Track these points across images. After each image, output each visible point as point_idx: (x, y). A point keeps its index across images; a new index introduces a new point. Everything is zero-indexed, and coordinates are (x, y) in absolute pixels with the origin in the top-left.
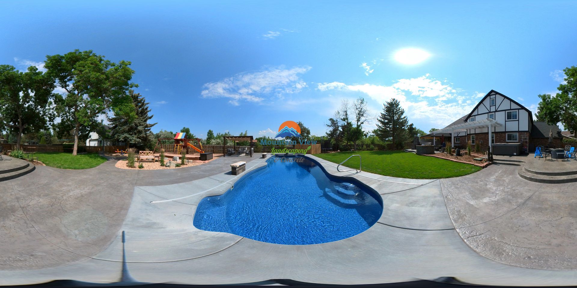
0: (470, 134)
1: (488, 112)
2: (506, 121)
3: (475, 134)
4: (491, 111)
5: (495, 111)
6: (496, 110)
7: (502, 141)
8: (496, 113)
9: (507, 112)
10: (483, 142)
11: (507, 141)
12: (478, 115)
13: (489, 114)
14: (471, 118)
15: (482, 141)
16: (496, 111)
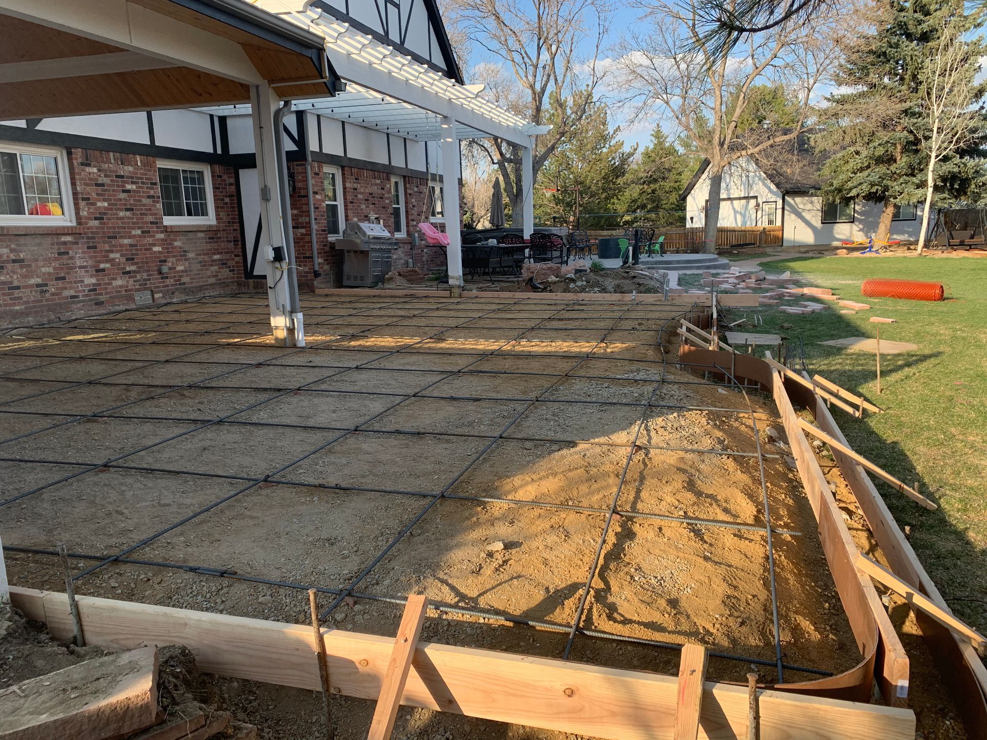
6: (402, 37)
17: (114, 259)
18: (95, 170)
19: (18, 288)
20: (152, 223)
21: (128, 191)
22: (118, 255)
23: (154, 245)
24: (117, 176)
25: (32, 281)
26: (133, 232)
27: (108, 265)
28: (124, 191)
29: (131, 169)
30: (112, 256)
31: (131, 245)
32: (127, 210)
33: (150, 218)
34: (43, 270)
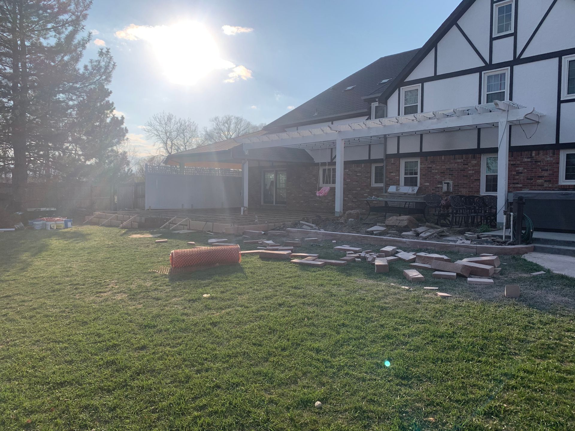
0: (399, 156)
1: (484, 65)
2: (560, 102)
3: (421, 154)
4: (494, 62)
5: (512, 59)
6: (518, 54)
7: (540, 181)
8: (516, 68)
9: (566, 59)
10: (454, 186)
11: (563, 181)
12: (436, 77)
13: (486, 74)
14: (403, 89)
15: (451, 182)
16: (518, 60)
17: (349, 197)
18: (348, 170)
19: (323, 202)
20: (365, 186)
21: (358, 176)
22: (351, 196)
23: (365, 193)
24: (354, 171)
25: (326, 201)
26: (357, 189)
27: (347, 199)
28: (356, 176)
29: (360, 168)
30: (349, 196)
31: (356, 193)
32: (356, 182)
33: (365, 184)
34: (329, 198)
